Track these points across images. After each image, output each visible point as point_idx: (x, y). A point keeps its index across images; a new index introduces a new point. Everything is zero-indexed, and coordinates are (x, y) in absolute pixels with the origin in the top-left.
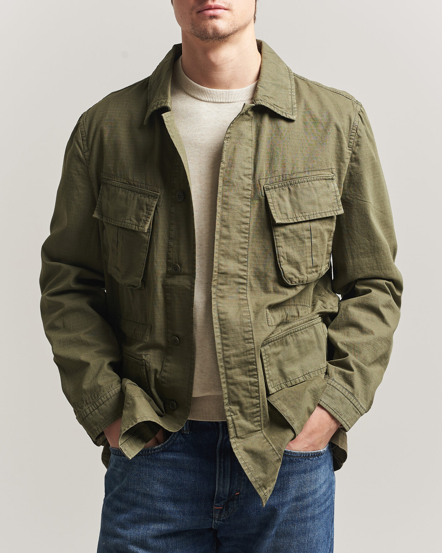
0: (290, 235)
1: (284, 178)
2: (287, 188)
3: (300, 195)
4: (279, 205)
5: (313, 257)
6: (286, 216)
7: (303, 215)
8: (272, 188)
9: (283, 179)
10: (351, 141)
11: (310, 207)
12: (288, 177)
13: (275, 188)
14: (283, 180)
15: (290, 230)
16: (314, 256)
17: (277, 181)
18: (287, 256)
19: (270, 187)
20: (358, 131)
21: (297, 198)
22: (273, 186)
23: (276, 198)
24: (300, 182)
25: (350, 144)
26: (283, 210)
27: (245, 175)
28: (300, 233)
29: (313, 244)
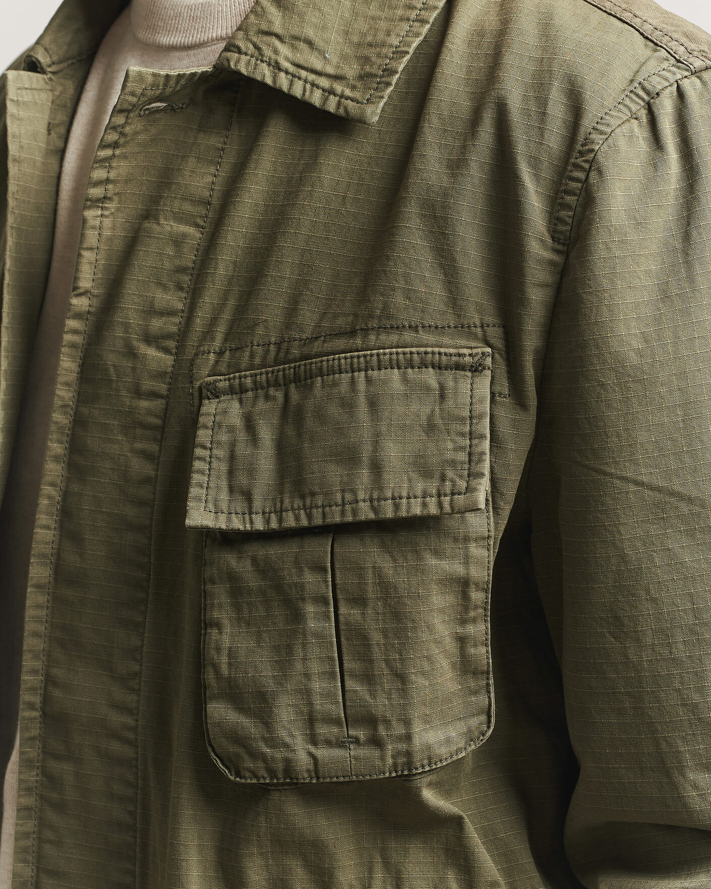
0: (252, 581)
1: (282, 355)
2: (280, 395)
3: (310, 423)
4: (232, 457)
5: (346, 678)
6: (245, 504)
7: (304, 505)
8: (231, 391)
9: (276, 359)
10: (563, 214)
11: (335, 474)
12: (295, 352)
13: (243, 390)
14: (277, 362)
15: (254, 560)
16: (353, 676)
17: (257, 361)
18: (230, 664)
19: (223, 384)
20: (593, 175)
21: (299, 435)
22: (237, 381)
23: (231, 429)
24: (325, 369)
25: (561, 228)
26: (242, 480)
27: (149, 339)
28: (290, 575)
29: (342, 627)
